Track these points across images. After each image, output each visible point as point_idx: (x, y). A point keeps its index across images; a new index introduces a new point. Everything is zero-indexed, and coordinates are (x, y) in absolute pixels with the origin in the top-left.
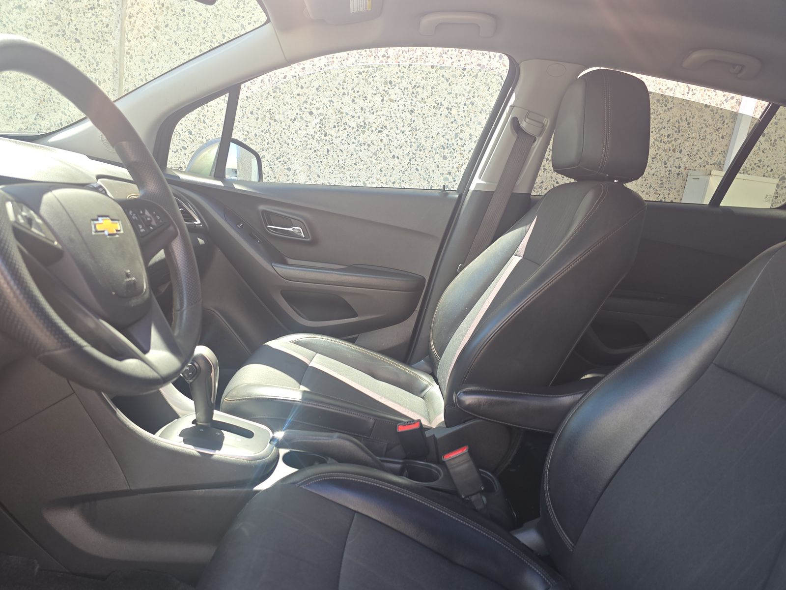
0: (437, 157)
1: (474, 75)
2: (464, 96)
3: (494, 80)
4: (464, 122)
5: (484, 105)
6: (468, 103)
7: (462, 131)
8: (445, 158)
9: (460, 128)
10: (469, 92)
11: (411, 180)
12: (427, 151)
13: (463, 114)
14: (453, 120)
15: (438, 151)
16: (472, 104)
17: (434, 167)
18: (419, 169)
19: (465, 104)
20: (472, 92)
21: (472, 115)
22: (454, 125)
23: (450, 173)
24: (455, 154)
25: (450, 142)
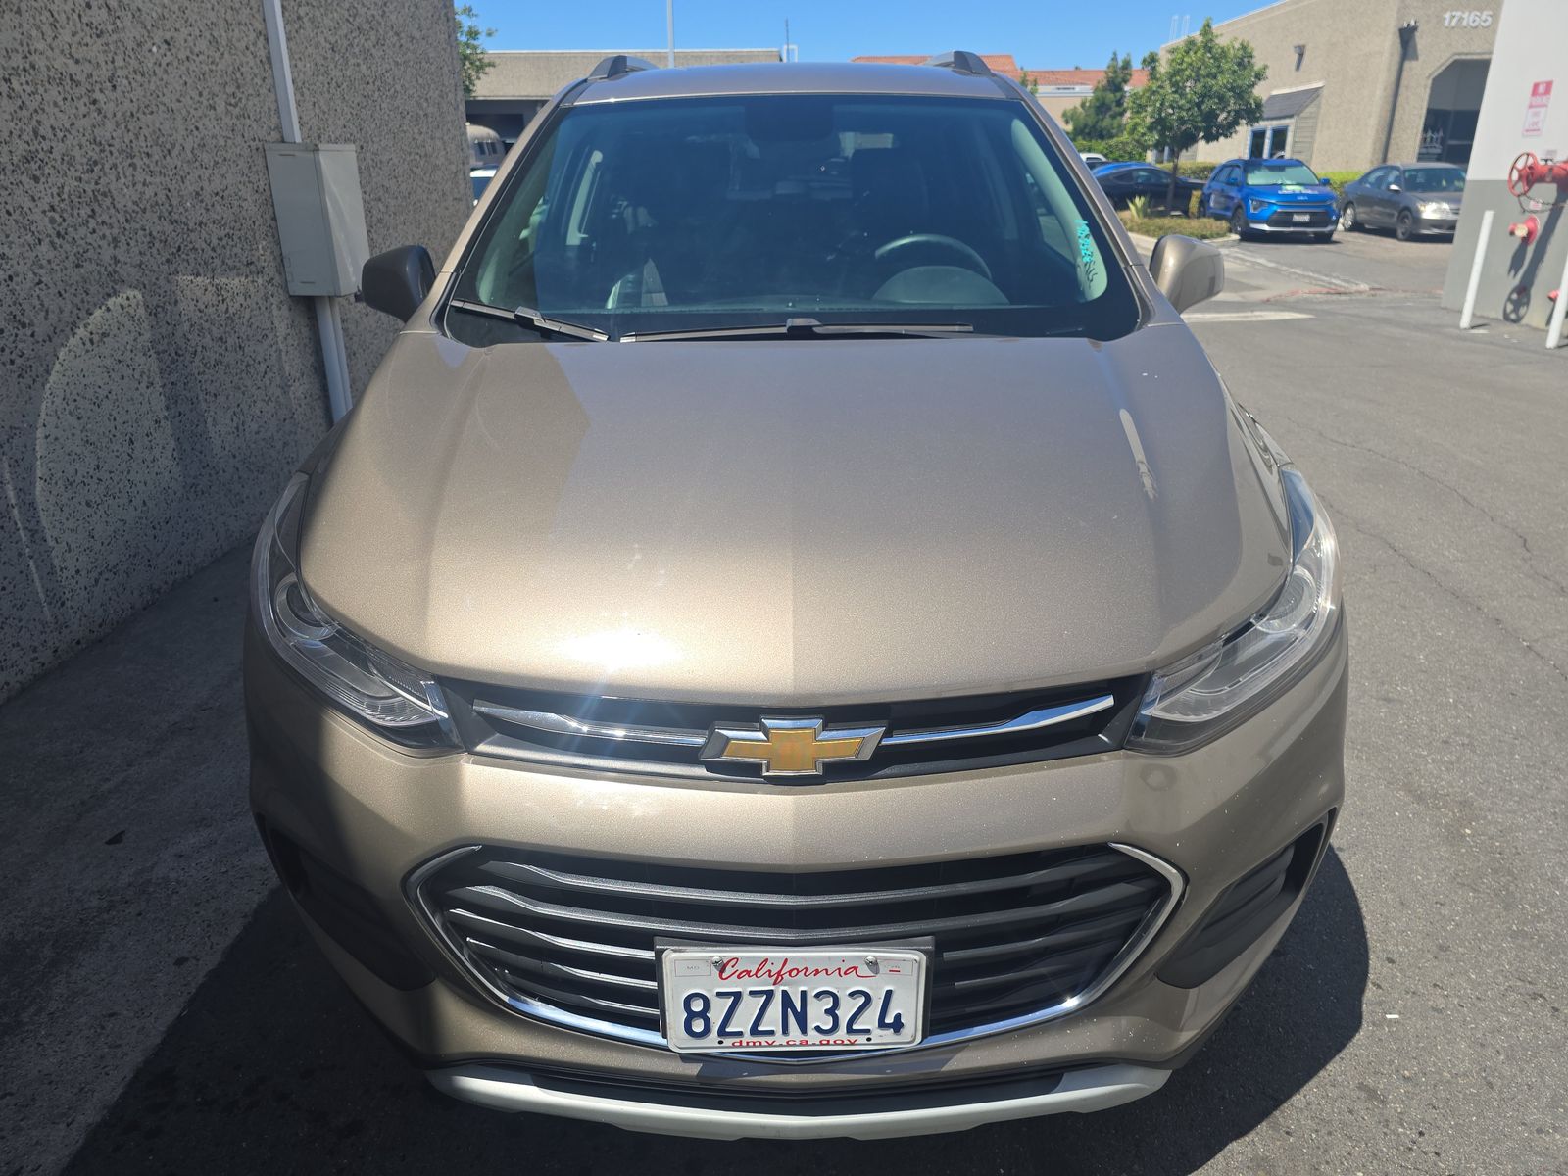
0: (24, 179)
1: (15, 9)
2: (17, 51)
3: (44, 18)
4: (35, 105)
5: (49, 69)
6: (28, 66)
7: (39, 122)
8: (36, 179)
9: (35, 117)
10: (22, 45)
11: (7, 236)
12: (8, 173)
13: (29, 89)
14: (19, 102)
15: (23, 169)
16: (33, 66)
17: (28, 204)
18: (11, 210)
19: (25, 69)
20: (25, 44)
21: (41, 90)
22: (25, 112)
23: (52, 208)
24: (47, 171)
25: (33, 148)
